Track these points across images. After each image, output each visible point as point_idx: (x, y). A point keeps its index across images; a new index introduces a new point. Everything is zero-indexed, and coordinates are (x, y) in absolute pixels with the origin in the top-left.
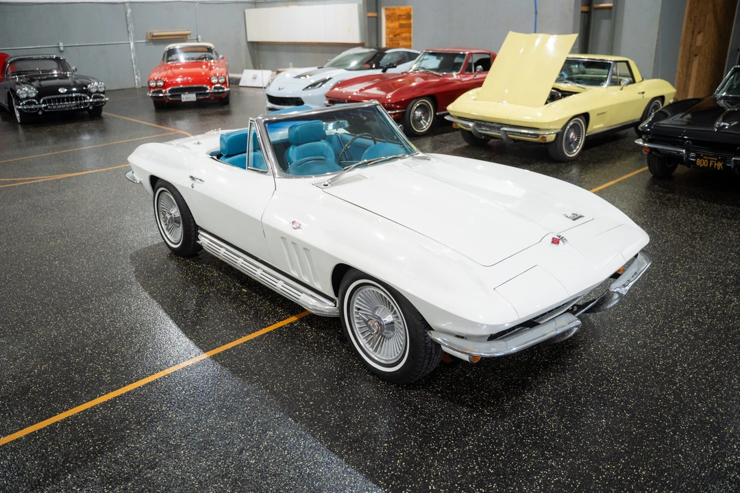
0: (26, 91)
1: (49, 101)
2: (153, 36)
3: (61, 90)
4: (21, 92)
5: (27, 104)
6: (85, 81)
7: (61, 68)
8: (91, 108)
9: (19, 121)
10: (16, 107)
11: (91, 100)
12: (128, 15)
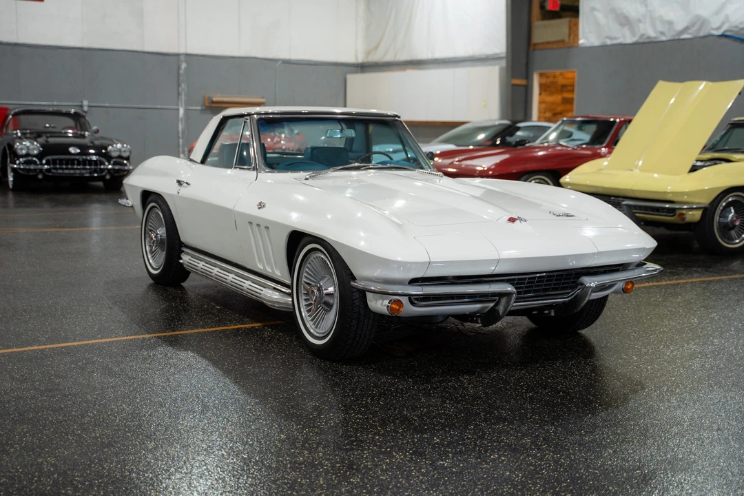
0: (27, 146)
1: (54, 162)
2: (213, 102)
3: (72, 150)
4: (20, 147)
5: (26, 163)
6: (105, 142)
7: (79, 127)
8: (108, 177)
9: (11, 186)
10: (10, 166)
11: (110, 167)
12: (181, 72)
